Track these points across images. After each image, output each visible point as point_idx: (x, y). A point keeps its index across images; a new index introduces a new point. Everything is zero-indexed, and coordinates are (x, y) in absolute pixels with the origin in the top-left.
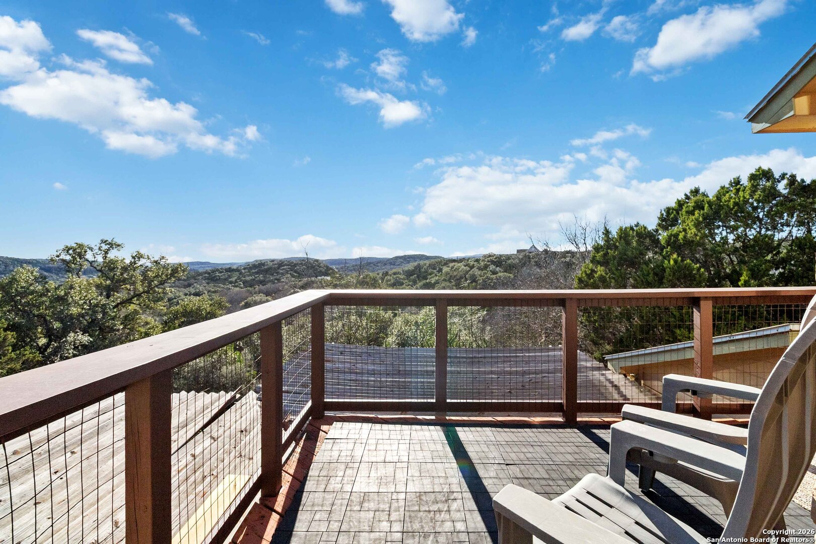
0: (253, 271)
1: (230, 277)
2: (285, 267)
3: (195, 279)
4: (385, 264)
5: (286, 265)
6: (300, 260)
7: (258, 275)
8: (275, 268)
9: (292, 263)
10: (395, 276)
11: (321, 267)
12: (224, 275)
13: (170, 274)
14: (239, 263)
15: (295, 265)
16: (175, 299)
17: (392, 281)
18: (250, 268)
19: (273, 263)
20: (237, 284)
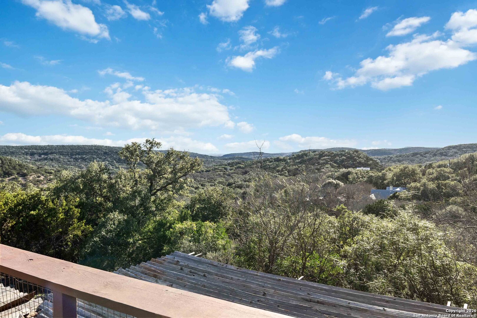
0: (297, 161)
1: (278, 166)
2: (326, 157)
3: (251, 168)
4: (435, 155)
5: (326, 155)
6: (340, 151)
7: (301, 165)
8: (316, 159)
9: (332, 153)
10: (439, 169)
11: (360, 158)
12: (273, 164)
13: (190, 168)
14: (286, 153)
15: (336, 155)
16: (235, 183)
17: (435, 175)
18: (295, 158)
19: (314, 153)
20: (282, 173)
